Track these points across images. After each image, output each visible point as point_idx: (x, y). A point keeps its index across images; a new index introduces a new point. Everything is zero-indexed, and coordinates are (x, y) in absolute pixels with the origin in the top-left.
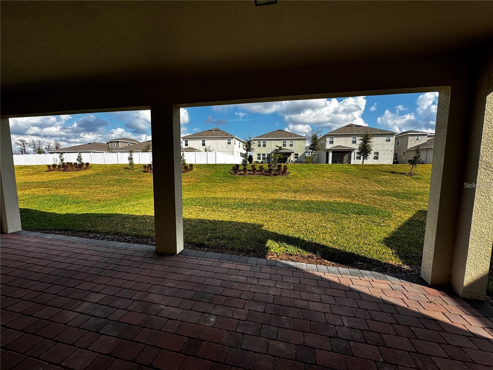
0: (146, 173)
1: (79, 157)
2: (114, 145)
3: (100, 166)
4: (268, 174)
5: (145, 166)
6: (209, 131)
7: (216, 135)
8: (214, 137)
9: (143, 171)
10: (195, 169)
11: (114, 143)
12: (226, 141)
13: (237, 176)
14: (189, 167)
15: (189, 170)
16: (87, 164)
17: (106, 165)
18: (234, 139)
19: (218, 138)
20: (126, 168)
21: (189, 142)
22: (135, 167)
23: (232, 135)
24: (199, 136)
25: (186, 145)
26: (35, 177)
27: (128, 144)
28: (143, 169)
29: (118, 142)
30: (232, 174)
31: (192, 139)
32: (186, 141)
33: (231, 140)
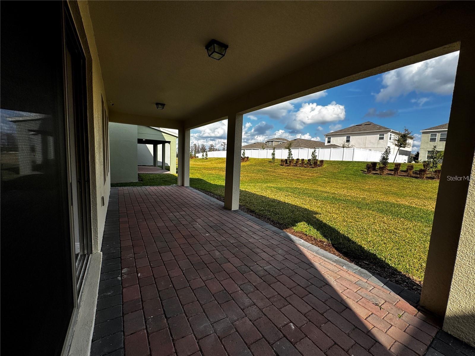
0: (281, 166)
1: (244, 152)
2: (270, 144)
3: (255, 159)
4: (418, 176)
5: (282, 161)
6: (357, 126)
7: (364, 130)
8: (362, 132)
9: (280, 165)
10: (325, 166)
11: (270, 143)
12: (378, 136)
13: (370, 175)
14: (318, 163)
15: (319, 166)
16: (248, 158)
17: (259, 159)
18: (389, 133)
19: (366, 134)
20: (270, 162)
21: (332, 139)
22: (276, 161)
23: (387, 129)
24: (344, 132)
25: (329, 142)
26: (221, 164)
27: (280, 142)
28: (280, 163)
29: (273, 141)
30: (364, 173)
31: (335, 136)
32: (329, 138)
33: (385, 135)
